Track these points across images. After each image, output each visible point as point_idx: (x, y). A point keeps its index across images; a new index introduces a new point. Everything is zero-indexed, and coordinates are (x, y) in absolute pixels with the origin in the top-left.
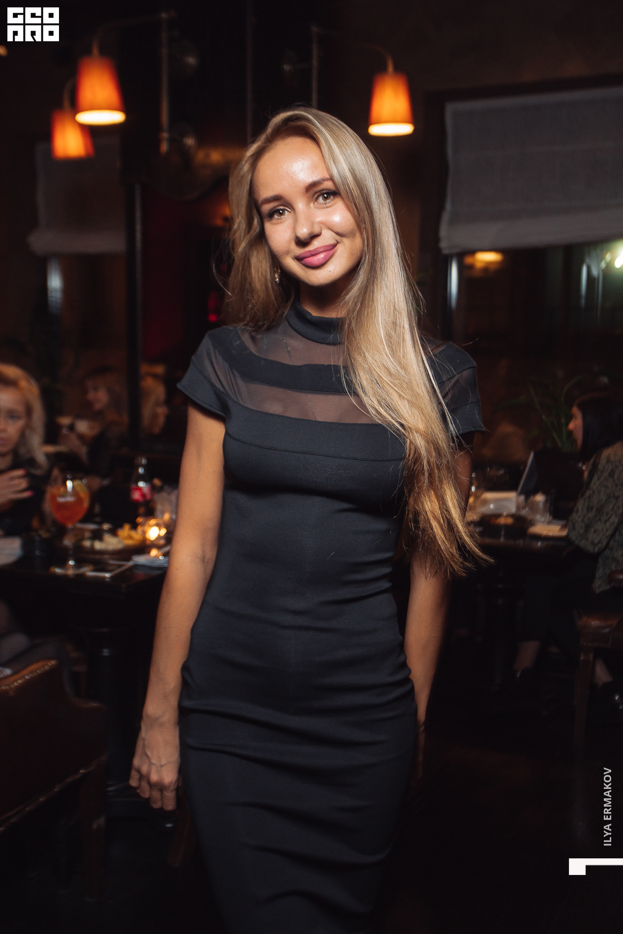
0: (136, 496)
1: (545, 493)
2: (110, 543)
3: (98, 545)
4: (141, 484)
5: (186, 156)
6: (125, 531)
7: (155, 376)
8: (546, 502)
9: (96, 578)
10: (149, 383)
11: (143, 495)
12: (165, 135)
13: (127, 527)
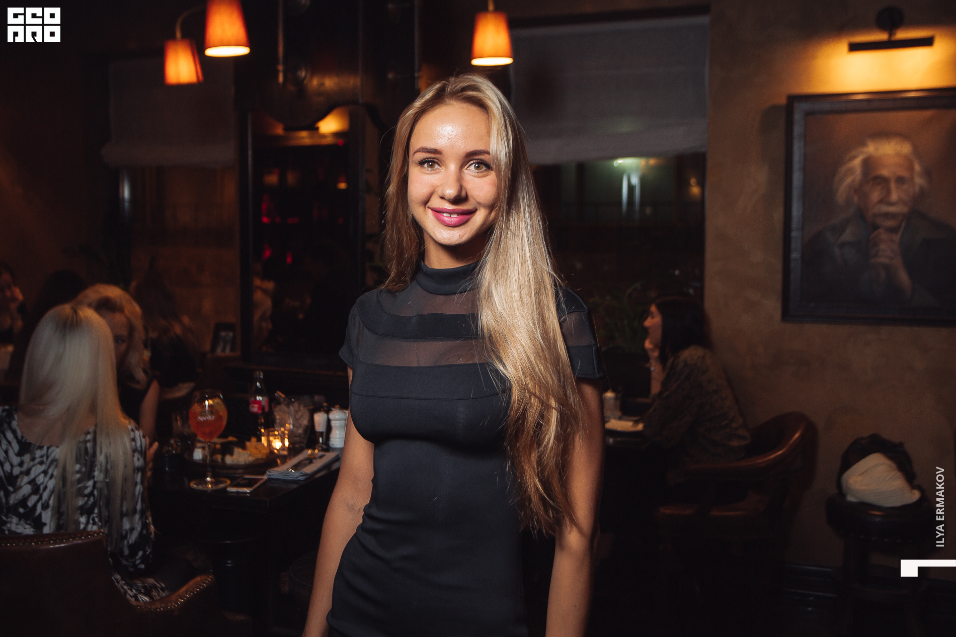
0: (255, 409)
1: (614, 391)
2: (240, 457)
3: (229, 460)
4: (259, 398)
5: (300, 85)
6: (252, 444)
7: (265, 291)
8: (616, 398)
9: (238, 492)
10: (258, 296)
11: (261, 408)
12: (281, 68)
13: (254, 440)
